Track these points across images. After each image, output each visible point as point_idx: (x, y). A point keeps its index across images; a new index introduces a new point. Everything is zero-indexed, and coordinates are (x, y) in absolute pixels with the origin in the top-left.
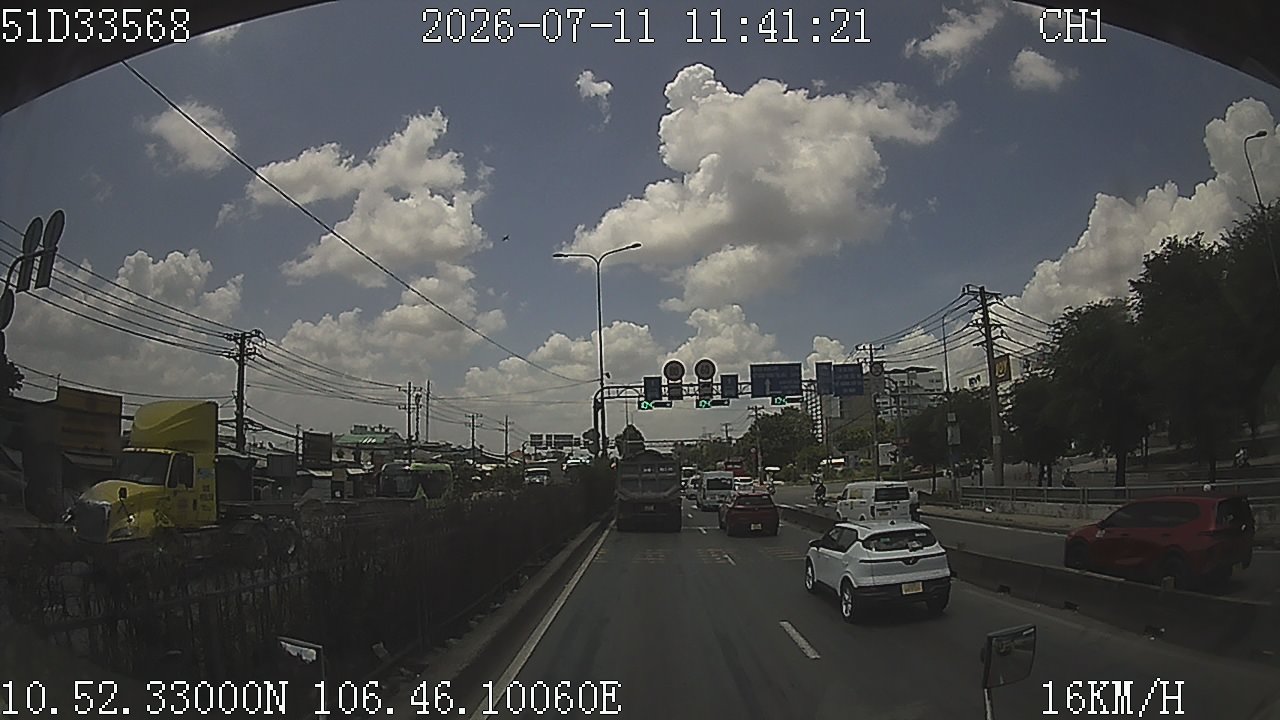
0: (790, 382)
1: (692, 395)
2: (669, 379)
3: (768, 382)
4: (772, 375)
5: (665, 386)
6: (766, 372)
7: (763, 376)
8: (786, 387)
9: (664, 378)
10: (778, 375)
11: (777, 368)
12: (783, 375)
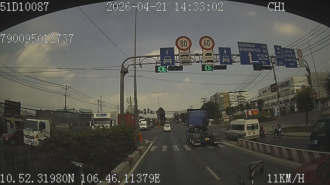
0: (263, 56)
1: (198, 62)
2: (180, 49)
3: (250, 54)
4: (252, 50)
5: (176, 55)
6: (248, 47)
7: (246, 50)
8: (261, 59)
9: (175, 48)
10: (255, 50)
11: (254, 46)
12: (259, 50)
